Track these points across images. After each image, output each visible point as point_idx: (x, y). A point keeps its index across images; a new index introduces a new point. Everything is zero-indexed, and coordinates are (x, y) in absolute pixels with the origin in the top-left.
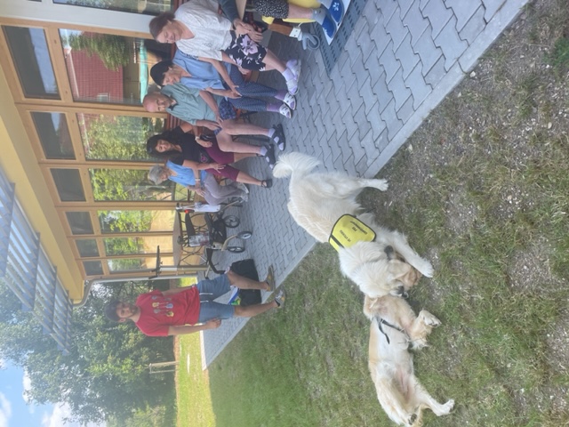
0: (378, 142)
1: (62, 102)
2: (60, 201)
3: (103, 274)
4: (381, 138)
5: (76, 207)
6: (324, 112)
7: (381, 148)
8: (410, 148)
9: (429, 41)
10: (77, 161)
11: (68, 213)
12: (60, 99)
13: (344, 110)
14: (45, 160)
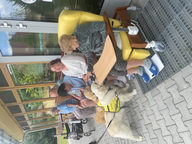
1: (10, 87)
2: (11, 114)
3: (30, 129)
10: (18, 102)
11: (15, 117)
12: (9, 86)
14: (4, 104)
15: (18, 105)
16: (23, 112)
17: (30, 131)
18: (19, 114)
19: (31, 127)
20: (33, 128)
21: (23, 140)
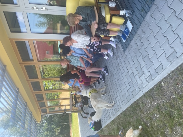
0: (148, 79)
4: (149, 78)
5: (39, 93)
6: (123, 64)
7: (149, 81)
8: (163, 83)
9: (168, 45)
11: (36, 95)
12: (34, 61)
13: (132, 65)
17: (47, 114)
19: (47, 110)
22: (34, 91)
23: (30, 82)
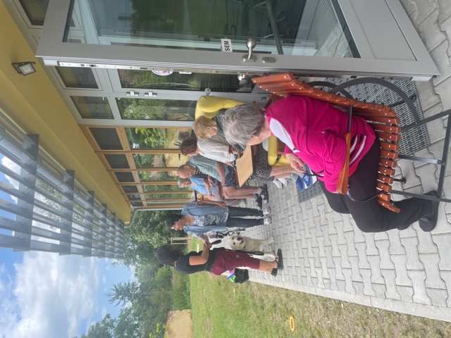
3: (143, 205)
10: (131, 169)
12: (123, 149)
14: (111, 169)
15: (131, 173)
16: (136, 182)
17: (142, 208)
18: (131, 184)
19: (144, 203)
20: (148, 205)
21: (131, 222)
22: (120, 181)
23: (113, 172)
